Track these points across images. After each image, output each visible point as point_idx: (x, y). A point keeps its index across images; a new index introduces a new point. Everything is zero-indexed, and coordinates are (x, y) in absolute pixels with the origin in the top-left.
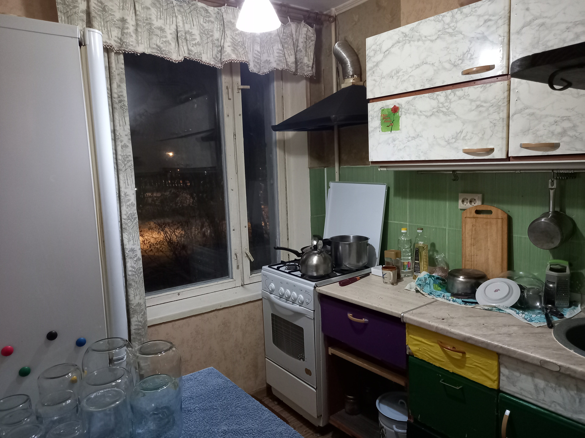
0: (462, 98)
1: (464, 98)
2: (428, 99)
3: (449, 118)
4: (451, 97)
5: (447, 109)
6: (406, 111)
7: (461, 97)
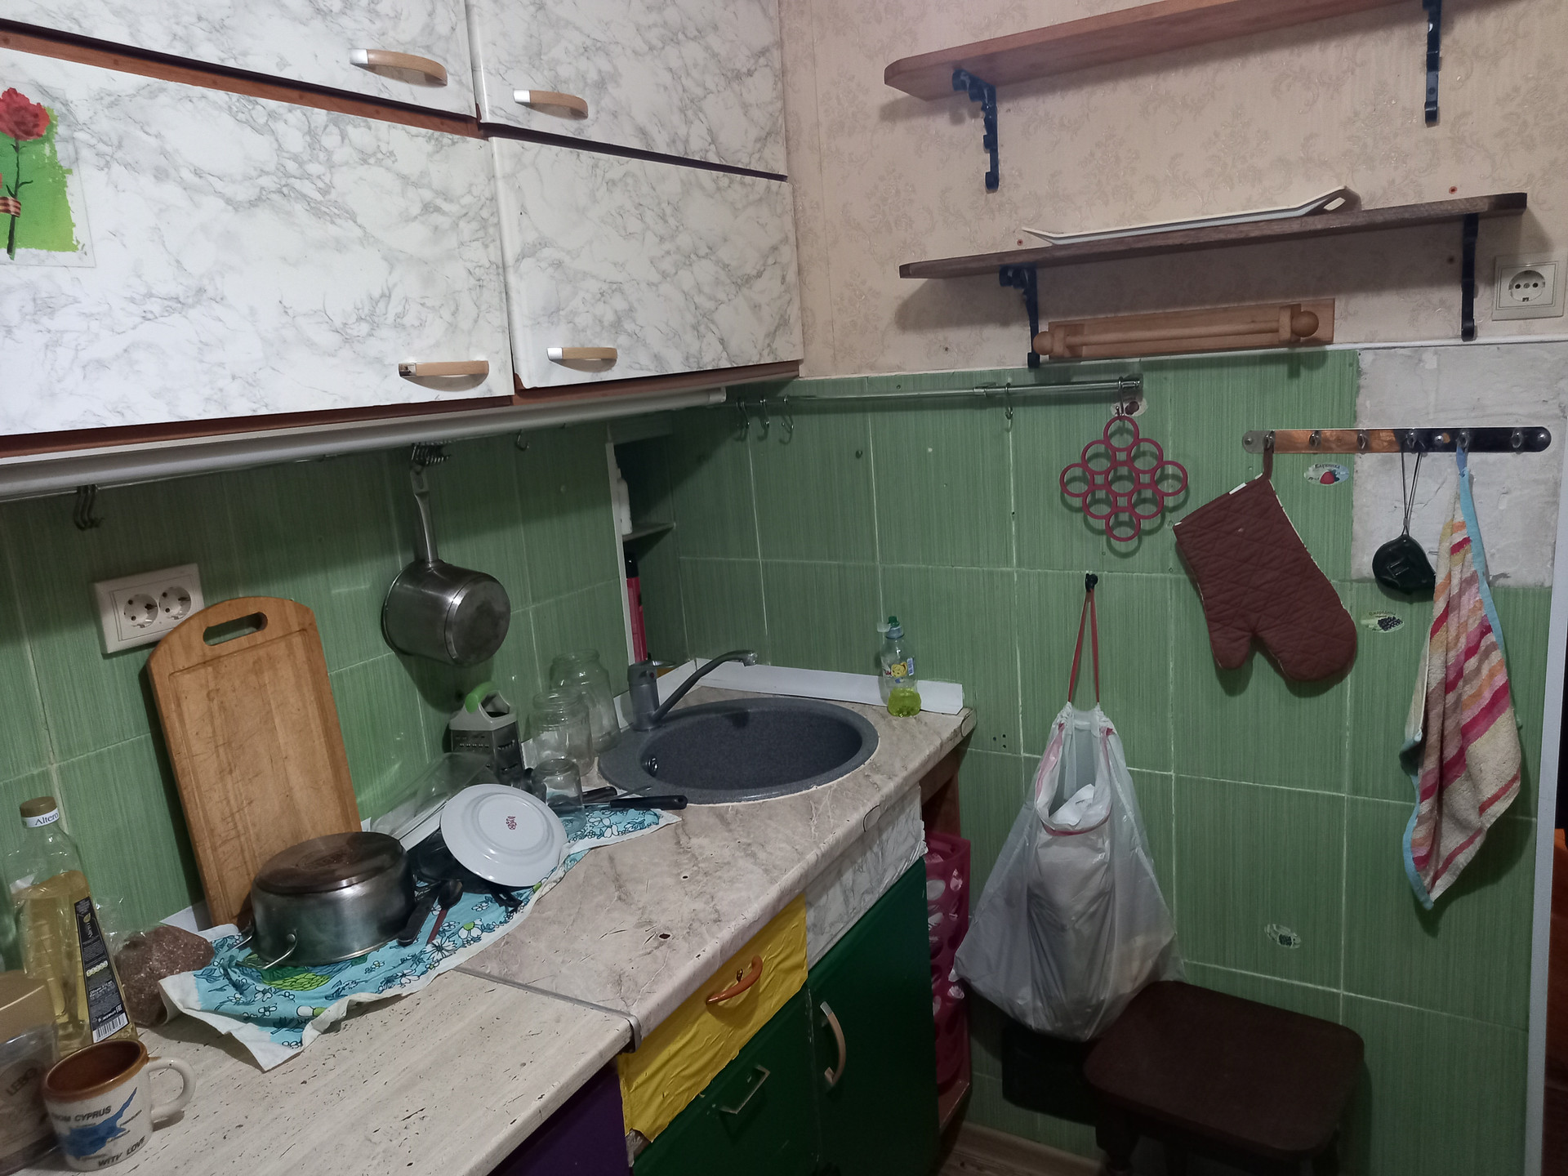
0: (372, 161)
1: (379, 163)
2: (226, 118)
3: (333, 230)
4: (331, 140)
5: (324, 192)
6: (108, 150)
7: (370, 156)
